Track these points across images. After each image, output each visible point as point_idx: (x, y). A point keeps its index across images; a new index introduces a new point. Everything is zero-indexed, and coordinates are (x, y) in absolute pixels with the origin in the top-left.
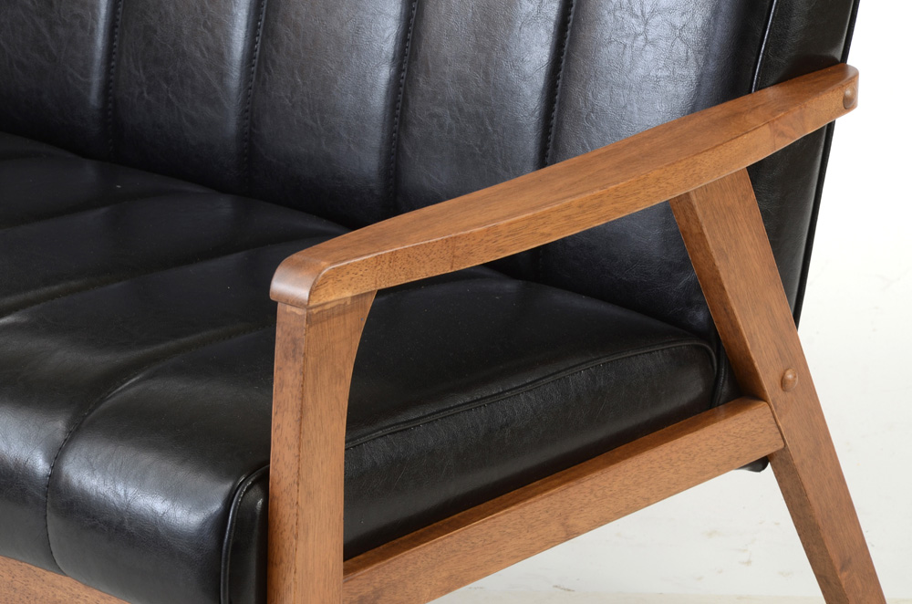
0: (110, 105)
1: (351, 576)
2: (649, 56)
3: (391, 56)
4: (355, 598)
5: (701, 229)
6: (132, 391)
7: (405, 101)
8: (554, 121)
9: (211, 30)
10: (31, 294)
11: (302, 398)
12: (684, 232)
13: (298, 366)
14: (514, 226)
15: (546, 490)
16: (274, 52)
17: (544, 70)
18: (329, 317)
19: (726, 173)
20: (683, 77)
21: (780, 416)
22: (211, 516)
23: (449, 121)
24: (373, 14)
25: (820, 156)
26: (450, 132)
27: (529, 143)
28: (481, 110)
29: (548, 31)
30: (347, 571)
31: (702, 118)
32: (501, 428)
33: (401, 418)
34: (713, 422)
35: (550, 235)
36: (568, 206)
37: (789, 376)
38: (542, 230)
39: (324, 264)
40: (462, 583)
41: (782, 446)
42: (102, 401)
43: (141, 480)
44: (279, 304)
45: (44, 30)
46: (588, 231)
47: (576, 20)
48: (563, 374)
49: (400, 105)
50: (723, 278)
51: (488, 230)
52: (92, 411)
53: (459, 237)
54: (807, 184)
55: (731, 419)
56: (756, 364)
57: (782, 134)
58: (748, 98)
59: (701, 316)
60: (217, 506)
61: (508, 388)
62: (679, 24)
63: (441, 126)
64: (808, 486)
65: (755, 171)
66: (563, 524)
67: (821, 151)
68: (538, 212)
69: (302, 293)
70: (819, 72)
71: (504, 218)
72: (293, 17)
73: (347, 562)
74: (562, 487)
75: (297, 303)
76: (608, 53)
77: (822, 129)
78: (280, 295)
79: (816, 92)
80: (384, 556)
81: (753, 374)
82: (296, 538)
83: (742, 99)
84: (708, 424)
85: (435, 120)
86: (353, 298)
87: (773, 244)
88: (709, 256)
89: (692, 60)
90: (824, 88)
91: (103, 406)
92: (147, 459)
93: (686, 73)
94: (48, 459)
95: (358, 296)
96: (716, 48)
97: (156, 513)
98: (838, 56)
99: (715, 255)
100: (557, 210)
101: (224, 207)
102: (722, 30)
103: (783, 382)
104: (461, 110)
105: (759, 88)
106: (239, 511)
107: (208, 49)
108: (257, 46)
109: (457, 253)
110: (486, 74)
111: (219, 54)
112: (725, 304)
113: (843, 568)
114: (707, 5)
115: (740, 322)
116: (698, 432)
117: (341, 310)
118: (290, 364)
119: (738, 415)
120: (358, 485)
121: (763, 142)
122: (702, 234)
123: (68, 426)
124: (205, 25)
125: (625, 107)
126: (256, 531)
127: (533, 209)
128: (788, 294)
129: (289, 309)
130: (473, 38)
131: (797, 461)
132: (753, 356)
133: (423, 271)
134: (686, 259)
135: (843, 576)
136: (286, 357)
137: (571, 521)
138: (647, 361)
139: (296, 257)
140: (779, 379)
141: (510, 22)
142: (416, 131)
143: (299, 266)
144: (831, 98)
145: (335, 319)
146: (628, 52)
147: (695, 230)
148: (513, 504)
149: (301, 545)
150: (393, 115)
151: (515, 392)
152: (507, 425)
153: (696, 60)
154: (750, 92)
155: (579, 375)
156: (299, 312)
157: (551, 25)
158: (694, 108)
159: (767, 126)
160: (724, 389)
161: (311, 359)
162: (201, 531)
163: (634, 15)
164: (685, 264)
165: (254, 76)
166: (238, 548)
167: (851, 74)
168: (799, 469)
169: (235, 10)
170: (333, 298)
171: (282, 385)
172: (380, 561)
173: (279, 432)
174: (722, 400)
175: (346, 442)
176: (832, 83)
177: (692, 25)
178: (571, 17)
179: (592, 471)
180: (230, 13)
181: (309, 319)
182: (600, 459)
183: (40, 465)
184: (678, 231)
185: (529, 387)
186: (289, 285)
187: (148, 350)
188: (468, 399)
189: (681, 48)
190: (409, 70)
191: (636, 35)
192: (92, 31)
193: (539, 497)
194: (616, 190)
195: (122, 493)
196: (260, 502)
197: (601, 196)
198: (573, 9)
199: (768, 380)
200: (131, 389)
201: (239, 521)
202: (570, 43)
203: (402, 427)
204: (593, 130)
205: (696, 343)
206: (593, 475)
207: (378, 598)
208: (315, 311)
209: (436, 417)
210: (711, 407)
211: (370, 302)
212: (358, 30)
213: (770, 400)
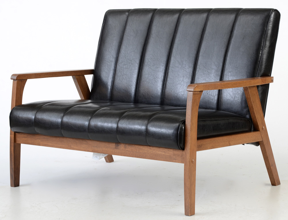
1: (198, 141)
4: (198, 145)
21: (262, 134)
41: (262, 140)
50: (253, 107)
51: (220, 84)
53: (216, 84)
55: (255, 132)
56: (258, 124)
57: (263, 82)
81: (258, 126)
94: (145, 127)
99: (252, 102)
103: (263, 128)
109: (216, 87)
112: (254, 112)
122: (250, 98)
129: (190, 92)
131: (264, 144)
133: (210, 89)
135: (272, 167)
136: (189, 101)
144: (270, 79)
145: (197, 95)
160: (252, 129)
161: (193, 101)
170: (197, 90)
174: (252, 131)
197: (237, 83)
199: (260, 127)
205: (248, 119)
207: (202, 146)
208: (194, 93)
213: (260, 131)
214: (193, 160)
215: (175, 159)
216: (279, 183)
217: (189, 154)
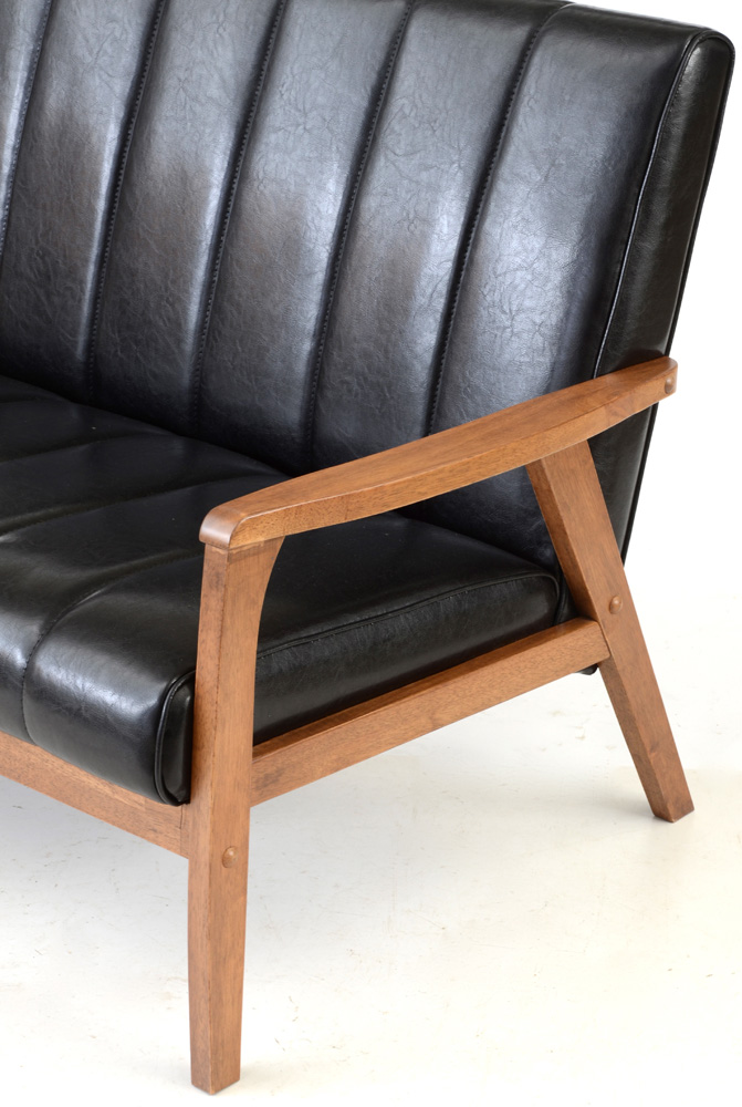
0: (92, 360)
1: (258, 759)
2: (515, 345)
3: (312, 333)
4: (261, 775)
5: (549, 486)
6: (90, 604)
7: (322, 369)
8: (438, 392)
9: (172, 305)
10: (18, 518)
11: (222, 621)
12: (536, 488)
13: (220, 595)
14: (396, 487)
15: (418, 691)
16: (221, 325)
17: (432, 351)
18: (245, 557)
19: (569, 445)
20: (539, 362)
21: (608, 633)
22: (149, 709)
23: (356, 387)
24: (299, 299)
25: (646, 429)
26: (356, 395)
27: (419, 410)
28: (381, 380)
29: (436, 320)
30: (255, 755)
31: (553, 399)
32: (384, 641)
33: (304, 634)
34: (554, 638)
35: (426, 493)
36: (441, 471)
37: (616, 602)
38: (419, 490)
39: (243, 514)
40: (348, 764)
41: (608, 656)
42: (69, 610)
43: (95, 676)
44: (207, 546)
45: (43, 298)
46: (457, 490)
47: (458, 313)
48: (435, 599)
49: (317, 371)
50: (566, 526)
51: (376, 489)
52: (59, 619)
53: (352, 495)
54: (635, 450)
55: (569, 635)
56: (590, 592)
57: (615, 414)
58: (589, 384)
59: (548, 553)
60: (153, 701)
61: (390, 610)
62: (538, 321)
63: (350, 391)
64: (627, 687)
65: (594, 443)
66: (431, 718)
67: (647, 424)
68: (417, 475)
69: (225, 537)
70: (647, 363)
71: (389, 480)
72: (237, 297)
73: (257, 747)
74: (431, 689)
75: (221, 546)
76: (483, 340)
77: (647, 410)
78: (208, 538)
79: (643, 381)
80: (286, 743)
81: (587, 600)
82: (215, 729)
83: (585, 384)
84: (549, 640)
85: (345, 387)
86: (266, 542)
87: (607, 498)
88: (555, 507)
89: (547, 349)
90: (650, 377)
91: (69, 616)
92: (101, 659)
93: (542, 360)
94: (25, 656)
95: (270, 540)
96: (567, 342)
97: (106, 704)
98: (663, 351)
99: (560, 507)
100: (433, 475)
101: (177, 447)
102: (572, 327)
103: (611, 607)
104: (365, 379)
105: (599, 375)
106: (170, 705)
107: (169, 319)
108: (208, 319)
109: (350, 508)
110: (386, 351)
111: (177, 324)
112: (567, 545)
113: (653, 749)
114: (561, 307)
115: (578, 560)
116: (542, 646)
117: (256, 551)
118: (214, 592)
119: (574, 632)
120: (267, 685)
121: (601, 420)
122: (550, 491)
123: (41, 630)
124: (167, 301)
125: (494, 384)
126: (184, 723)
127: (413, 472)
128: (617, 537)
129: (214, 549)
130: (376, 323)
131: (619, 668)
132: (588, 588)
133: (322, 522)
134: (537, 507)
135: (652, 756)
136: (211, 587)
137: (437, 716)
138: (504, 589)
139: (222, 507)
140: (608, 604)
141: (406, 312)
142: (329, 394)
143: (223, 515)
144: (655, 385)
145: (251, 558)
146: (498, 339)
147: (545, 487)
148: (391, 702)
149: (219, 734)
150: (312, 380)
151: (396, 614)
152: (389, 639)
153: (551, 350)
154: (592, 378)
155: (448, 601)
156: (222, 552)
157: (438, 316)
158: (548, 390)
159: (603, 408)
160: (565, 610)
161: (230, 590)
162: (140, 720)
163: (504, 312)
164: (536, 512)
165: (204, 343)
166: (169, 735)
167: (672, 367)
168: (621, 674)
169: (191, 290)
170: (249, 542)
171: (207, 609)
172: (282, 746)
173: (204, 645)
174: (563, 619)
175: (258, 653)
176: (656, 374)
177: (548, 323)
178: (455, 310)
179: (456, 676)
180: (187, 291)
181: (230, 558)
182: (463, 666)
183: (19, 659)
184: (530, 486)
185: (408, 609)
186: (214, 529)
187: (106, 570)
188: (358, 619)
189: (539, 340)
190: (326, 345)
191: (505, 328)
192: (80, 300)
193: (412, 697)
194: (480, 458)
195: (80, 687)
196: (188, 699)
197: (468, 463)
198: (456, 305)
199: (599, 605)
200: (93, 601)
201: (170, 713)
202: (453, 330)
203: (304, 641)
204: (469, 401)
205: (543, 575)
206: (456, 680)
207: (280, 775)
208: (234, 552)
209: (332, 633)
210: (553, 626)
211: (279, 545)
212: (287, 310)
213: (600, 620)
214: (231, 853)
215: (155, 831)
216: (686, 807)
217: (209, 830)
